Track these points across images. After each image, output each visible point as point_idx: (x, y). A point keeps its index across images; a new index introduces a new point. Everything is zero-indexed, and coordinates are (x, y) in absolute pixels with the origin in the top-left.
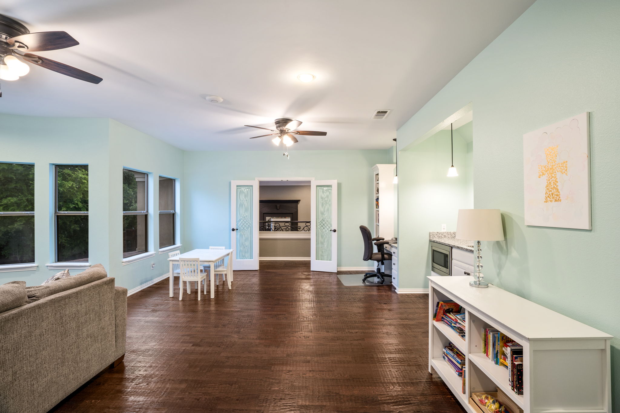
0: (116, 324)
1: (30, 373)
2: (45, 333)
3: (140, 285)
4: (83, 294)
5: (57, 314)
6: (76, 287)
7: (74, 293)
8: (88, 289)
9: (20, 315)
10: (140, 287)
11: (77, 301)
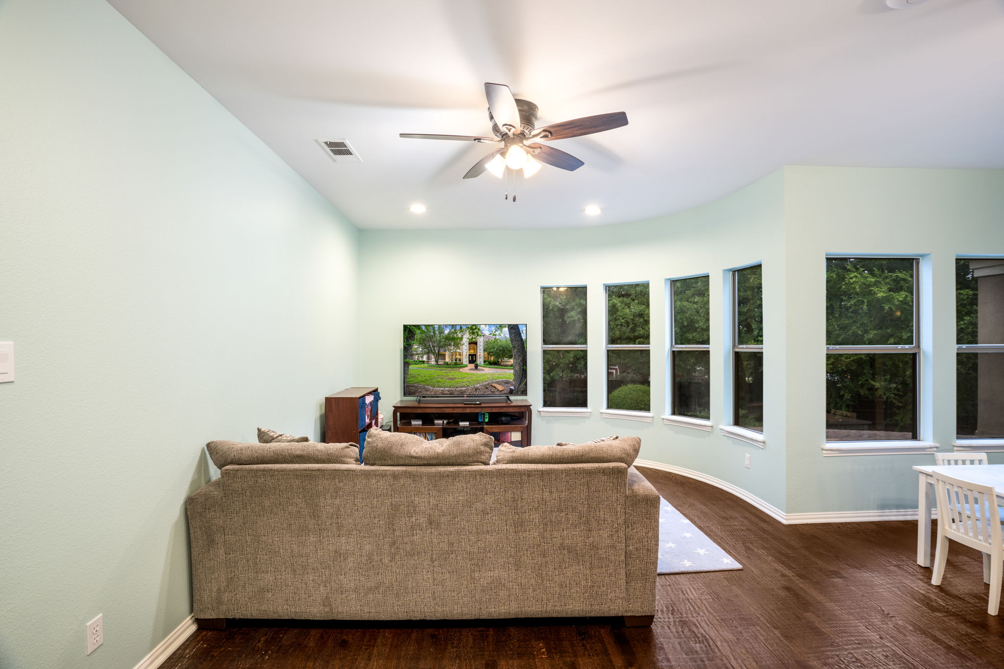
0: (627, 552)
1: (470, 553)
2: (489, 512)
3: (878, 509)
4: (554, 478)
5: (508, 492)
6: (551, 463)
7: (538, 471)
8: (567, 472)
9: (455, 476)
10: (877, 514)
11: (542, 484)
